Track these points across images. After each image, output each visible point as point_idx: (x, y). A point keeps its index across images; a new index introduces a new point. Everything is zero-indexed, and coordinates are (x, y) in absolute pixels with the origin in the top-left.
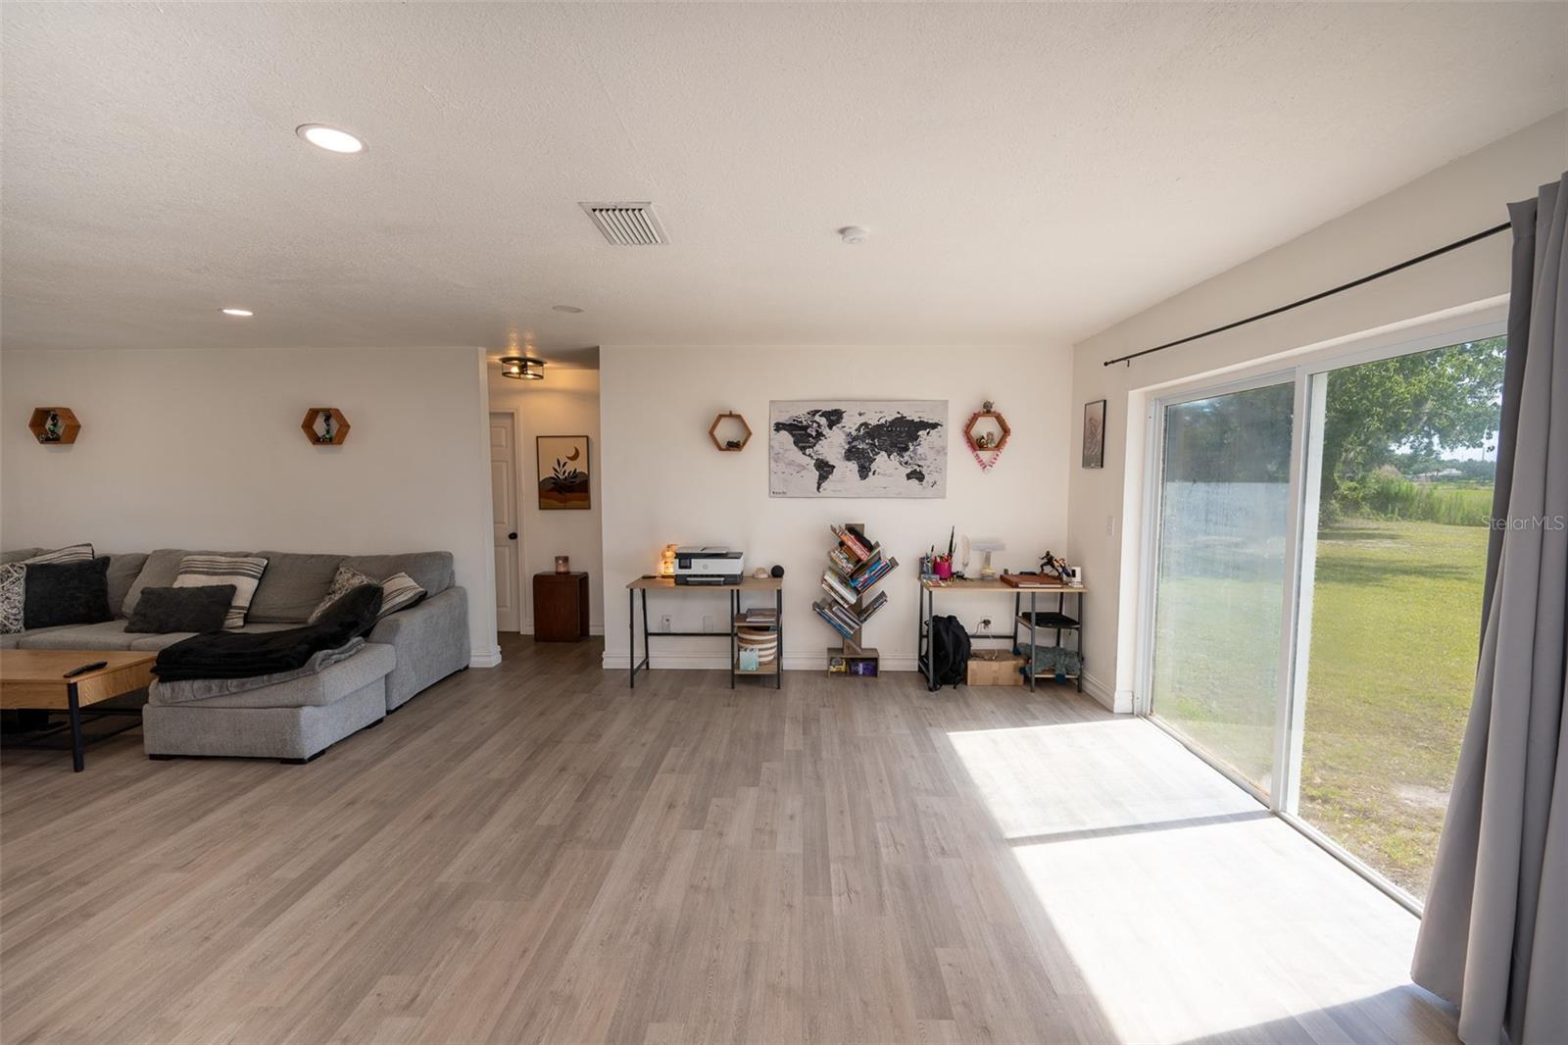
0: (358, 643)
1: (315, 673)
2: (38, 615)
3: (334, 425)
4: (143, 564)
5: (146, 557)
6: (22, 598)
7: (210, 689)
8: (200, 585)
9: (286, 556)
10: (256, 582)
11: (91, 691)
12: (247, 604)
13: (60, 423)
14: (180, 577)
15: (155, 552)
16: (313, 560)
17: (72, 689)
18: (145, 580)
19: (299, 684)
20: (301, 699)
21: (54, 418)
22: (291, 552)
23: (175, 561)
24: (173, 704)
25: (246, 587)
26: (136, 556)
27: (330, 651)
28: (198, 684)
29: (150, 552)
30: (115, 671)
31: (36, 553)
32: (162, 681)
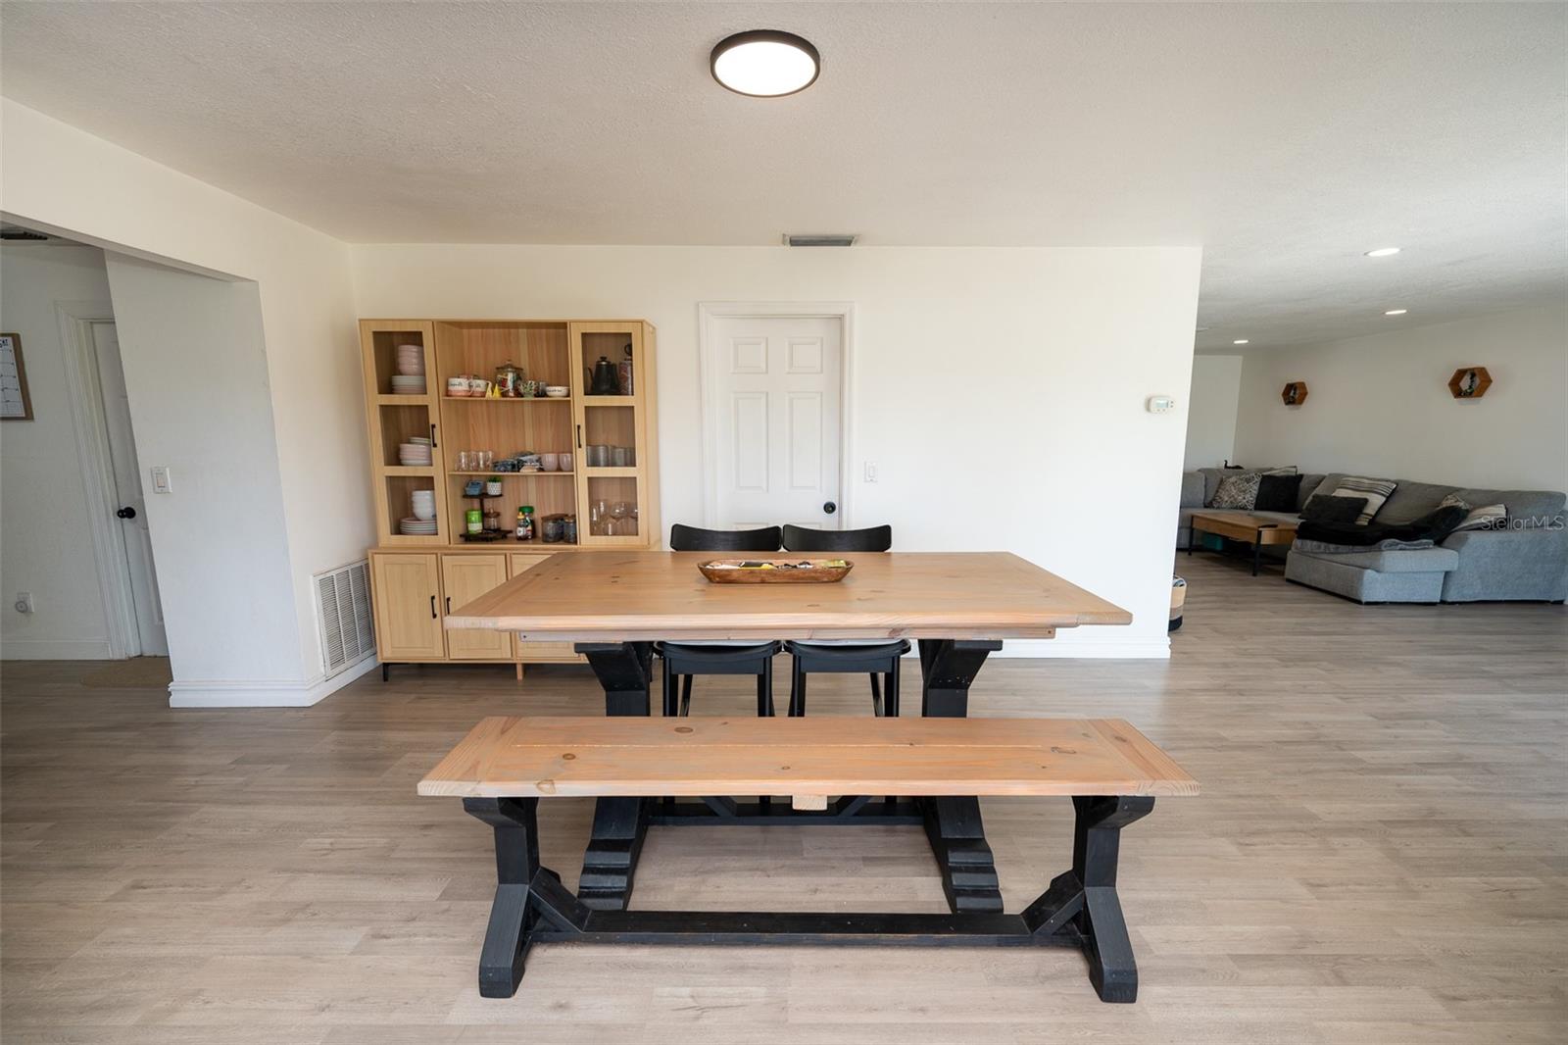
0: (1428, 544)
1: (1380, 550)
2: (1261, 504)
3: (1477, 380)
4: (1321, 481)
5: (1324, 477)
6: (1256, 492)
7: (1319, 547)
8: (1346, 496)
9: (1414, 484)
10: (1384, 499)
11: (1267, 537)
12: (1373, 513)
13: (1298, 392)
14: (1338, 490)
15: (1330, 475)
16: (1432, 489)
17: (1260, 533)
18: (1319, 491)
19: (1369, 554)
20: (1367, 563)
21: (1295, 390)
22: (1418, 482)
23: (1338, 480)
24: (1302, 553)
25: (1376, 501)
26: (1318, 476)
27: (1397, 541)
28: (1315, 543)
29: (1326, 474)
30: (1280, 530)
31: (1271, 469)
32: (1299, 538)
